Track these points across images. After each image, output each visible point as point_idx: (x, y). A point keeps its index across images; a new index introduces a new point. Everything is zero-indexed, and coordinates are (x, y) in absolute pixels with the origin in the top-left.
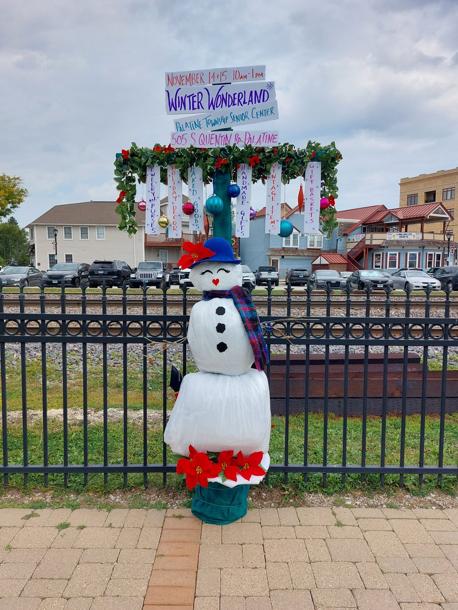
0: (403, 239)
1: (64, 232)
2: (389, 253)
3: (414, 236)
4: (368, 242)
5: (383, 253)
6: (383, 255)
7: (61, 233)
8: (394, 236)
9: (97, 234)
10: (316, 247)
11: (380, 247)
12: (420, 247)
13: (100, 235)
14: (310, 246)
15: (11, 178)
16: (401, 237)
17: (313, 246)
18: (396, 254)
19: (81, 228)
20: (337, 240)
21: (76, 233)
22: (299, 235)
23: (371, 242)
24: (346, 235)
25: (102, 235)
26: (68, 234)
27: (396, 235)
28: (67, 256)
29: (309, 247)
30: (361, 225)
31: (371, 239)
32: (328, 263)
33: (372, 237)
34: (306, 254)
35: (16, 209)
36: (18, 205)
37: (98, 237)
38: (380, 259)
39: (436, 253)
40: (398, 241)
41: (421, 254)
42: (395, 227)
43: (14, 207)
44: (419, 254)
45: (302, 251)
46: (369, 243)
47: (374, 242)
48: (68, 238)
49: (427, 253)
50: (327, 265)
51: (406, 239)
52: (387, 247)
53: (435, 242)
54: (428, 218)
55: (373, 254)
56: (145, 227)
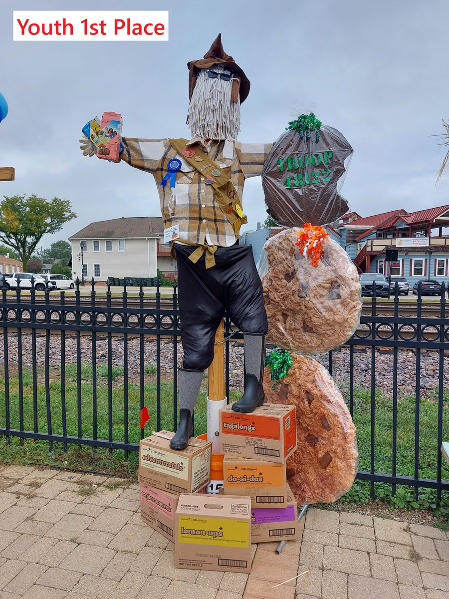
1: (93, 246)
4: (369, 249)
6: (385, 262)
7: (90, 246)
9: (118, 246)
11: (381, 253)
12: (426, 253)
13: (121, 247)
15: (62, 200)
18: (399, 261)
19: (107, 241)
20: (346, 247)
21: (103, 246)
23: (372, 249)
24: (355, 242)
25: (123, 247)
26: (96, 247)
28: (95, 265)
30: (375, 231)
31: (372, 246)
33: (372, 243)
37: (120, 249)
38: (382, 265)
41: (428, 261)
44: (426, 260)
47: (375, 249)
48: (97, 250)
49: (436, 260)
53: (446, 248)
54: (434, 221)
55: (377, 261)
56: (158, 239)
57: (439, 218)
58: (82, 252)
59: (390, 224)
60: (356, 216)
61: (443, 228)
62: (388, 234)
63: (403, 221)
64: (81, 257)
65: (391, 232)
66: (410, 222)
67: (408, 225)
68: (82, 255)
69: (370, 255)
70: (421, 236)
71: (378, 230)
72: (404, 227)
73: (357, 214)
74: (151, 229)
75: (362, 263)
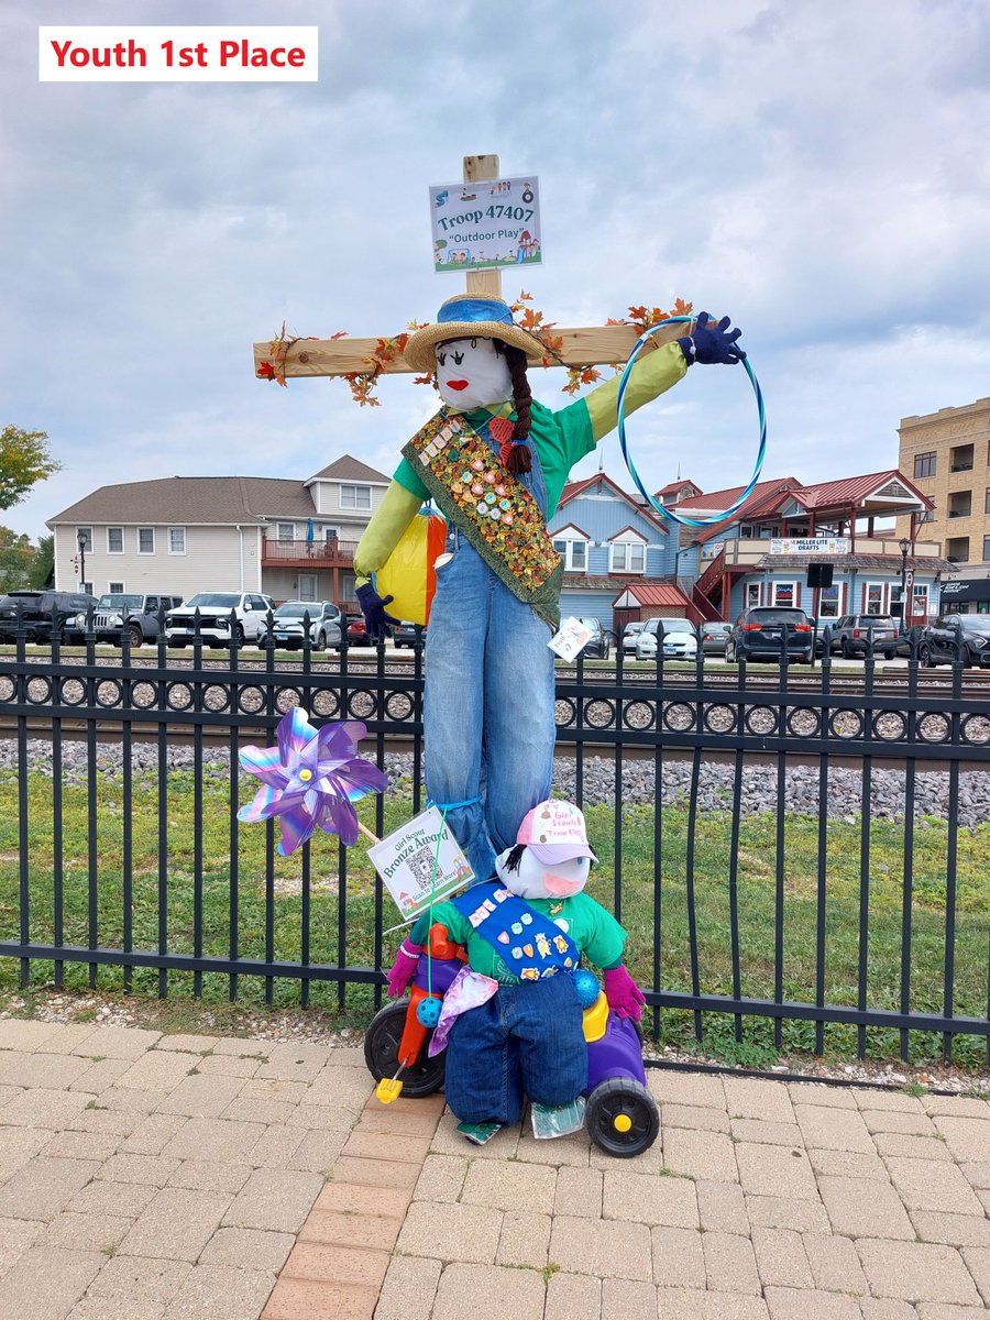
0: (807, 552)
1: (108, 539)
2: (775, 583)
3: (832, 545)
4: (729, 560)
5: (763, 584)
6: (762, 589)
7: (100, 541)
8: (786, 546)
9: (169, 544)
10: (629, 569)
11: (755, 571)
12: (846, 571)
13: (175, 546)
14: (614, 567)
16: (804, 548)
17: (624, 567)
18: (791, 587)
19: (141, 531)
20: (677, 555)
21: (131, 541)
22: (587, 546)
23: (736, 559)
24: (696, 544)
25: (180, 545)
26: (116, 544)
27: (791, 545)
28: (113, 586)
29: (611, 570)
30: (736, 523)
31: (736, 553)
32: (639, 604)
33: (736, 548)
34: (603, 586)
35: (27, 493)
36: (30, 487)
37: (173, 550)
38: (757, 595)
39: (891, 584)
40: (794, 558)
41: (849, 587)
42: (826, 527)
43: (20, 491)
44: (845, 585)
45: (596, 579)
46: (731, 563)
47: (743, 560)
48: (116, 550)
49: (865, 585)
50: (638, 608)
51: (814, 552)
52: (771, 570)
53: (884, 560)
54: (863, 505)
55: (745, 585)
56: (263, 529)
57: (872, 497)
58: (82, 555)
59: (771, 508)
60: (691, 489)
61: (876, 519)
62: (764, 529)
63: (798, 501)
64: (80, 565)
65: (769, 525)
66: (811, 504)
67: (808, 510)
68: (83, 562)
69: (732, 573)
70: (829, 534)
71: (742, 520)
72: (798, 514)
73: (694, 486)
74: (247, 506)
75: (713, 589)
